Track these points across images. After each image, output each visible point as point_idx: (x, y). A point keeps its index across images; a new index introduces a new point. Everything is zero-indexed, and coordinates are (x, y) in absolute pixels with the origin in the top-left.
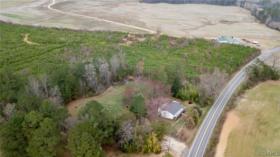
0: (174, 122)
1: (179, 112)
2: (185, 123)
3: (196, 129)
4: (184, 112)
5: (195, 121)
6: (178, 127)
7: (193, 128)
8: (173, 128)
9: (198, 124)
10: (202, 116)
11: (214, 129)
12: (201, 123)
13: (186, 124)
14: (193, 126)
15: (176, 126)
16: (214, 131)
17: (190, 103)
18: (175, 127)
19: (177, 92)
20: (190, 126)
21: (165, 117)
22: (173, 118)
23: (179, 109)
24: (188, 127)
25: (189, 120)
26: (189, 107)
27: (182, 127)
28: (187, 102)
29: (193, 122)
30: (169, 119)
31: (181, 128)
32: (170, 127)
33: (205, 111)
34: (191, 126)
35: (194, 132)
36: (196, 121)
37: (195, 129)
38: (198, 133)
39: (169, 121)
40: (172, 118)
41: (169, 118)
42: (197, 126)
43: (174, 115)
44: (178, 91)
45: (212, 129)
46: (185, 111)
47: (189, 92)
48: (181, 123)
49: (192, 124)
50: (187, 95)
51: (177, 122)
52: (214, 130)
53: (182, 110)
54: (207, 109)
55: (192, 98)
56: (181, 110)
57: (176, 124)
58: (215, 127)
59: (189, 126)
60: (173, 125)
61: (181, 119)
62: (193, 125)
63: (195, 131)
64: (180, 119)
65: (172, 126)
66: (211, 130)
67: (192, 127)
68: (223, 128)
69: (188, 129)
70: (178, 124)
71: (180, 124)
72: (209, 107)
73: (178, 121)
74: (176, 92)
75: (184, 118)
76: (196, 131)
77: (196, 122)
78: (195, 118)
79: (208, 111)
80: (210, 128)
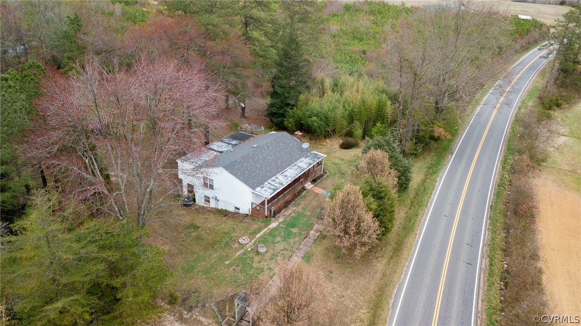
0: (255, 227)
1: (286, 173)
2: (317, 231)
3: (385, 261)
4: (318, 178)
5: (376, 216)
6: (274, 256)
7: (366, 259)
8: (244, 262)
9: (392, 236)
10: (412, 196)
11: (486, 262)
12: (409, 227)
13: (323, 237)
14: (363, 244)
15: (262, 250)
16: (491, 274)
17: (346, 146)
18: (257, 258)
19: (293, 102)
20: (347, 244)
21: (213, 204)
22: (254, 210)
23: (290, 162)
24: (333, 256)
25: (342, 207)
26: (342, 160)
27: (300, 254)
28: (334, 143)
29: (368, 217)
30: (234, 215)
31: (295, 259)
32: (221, 259)
33: (422, 176)
34: (354, 245)
35: (373, 287)
36: (383, 216)
37: (380, 265)
38: (399, 291)
39: (227, 225)
40: (245, 209)
41: (232, 209)
42: (389, 248)
43: (258, 189)
44: (297, 100)
45: (480, 263)
46: (321, 176)
47: (343, 99)
48: (295, 230)
49: (358, 233)
50: (334, 108)
51: (274, 225)
52: (491, 265)
53: (304, 164)
54: (429, 168)
55: (357, 123)
56: (301, 164)
57: (263, 240)
58: (491, 246)
59: (338, 248)
60: (242, 246)
61: (298, 212)
62: (365, 239)
63: (378, 276)
64: (290, 211)
65: (237, 250)
66: (471, 264)
67: (358, 253)
68: (541, 254)
69: (334, 267)
70: (274, 237)
71: (289, 235)
72: (435, 158)
73: (281, 220)
74: (288, 105)
75: (314, 203)
76: (384, 275)
77: (385, 219)
78: (379, 196)
79: (435, 173)
80: (464, 257)
